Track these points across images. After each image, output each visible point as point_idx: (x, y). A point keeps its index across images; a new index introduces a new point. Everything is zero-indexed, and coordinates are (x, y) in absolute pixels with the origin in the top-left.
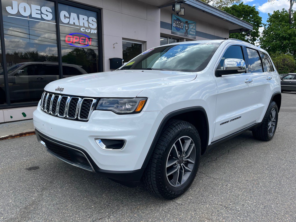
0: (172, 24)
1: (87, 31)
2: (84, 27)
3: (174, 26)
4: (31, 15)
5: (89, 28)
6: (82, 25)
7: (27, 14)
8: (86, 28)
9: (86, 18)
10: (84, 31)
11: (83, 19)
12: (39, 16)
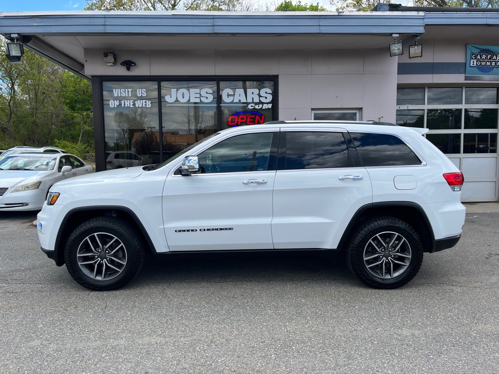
0: (466, 63)
1: (257, 107)
2: (253, 102)
3: (471, 65)
4: (189, 100)
5: (261, 103)
6: (249, 100)
7: (185, 100)
8: (256, 104)
9: (256, 91)
10: (253, 108)
11: (253, 93)
12: (198, 100)
